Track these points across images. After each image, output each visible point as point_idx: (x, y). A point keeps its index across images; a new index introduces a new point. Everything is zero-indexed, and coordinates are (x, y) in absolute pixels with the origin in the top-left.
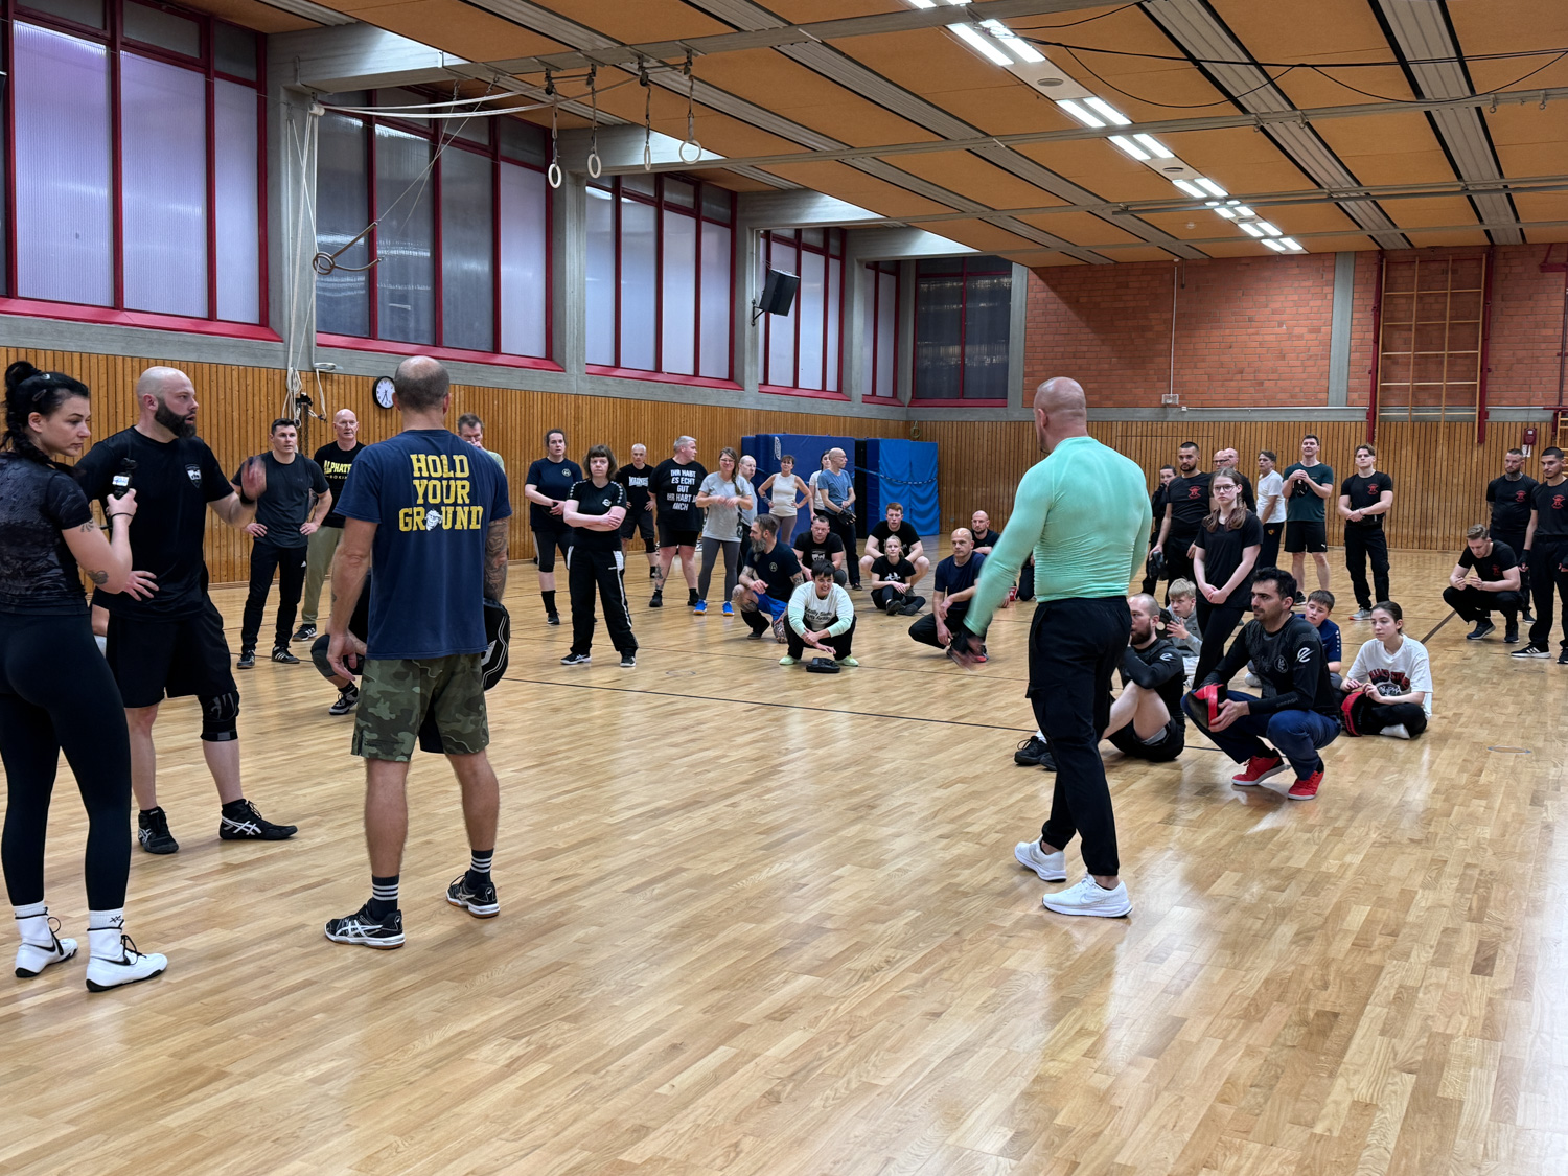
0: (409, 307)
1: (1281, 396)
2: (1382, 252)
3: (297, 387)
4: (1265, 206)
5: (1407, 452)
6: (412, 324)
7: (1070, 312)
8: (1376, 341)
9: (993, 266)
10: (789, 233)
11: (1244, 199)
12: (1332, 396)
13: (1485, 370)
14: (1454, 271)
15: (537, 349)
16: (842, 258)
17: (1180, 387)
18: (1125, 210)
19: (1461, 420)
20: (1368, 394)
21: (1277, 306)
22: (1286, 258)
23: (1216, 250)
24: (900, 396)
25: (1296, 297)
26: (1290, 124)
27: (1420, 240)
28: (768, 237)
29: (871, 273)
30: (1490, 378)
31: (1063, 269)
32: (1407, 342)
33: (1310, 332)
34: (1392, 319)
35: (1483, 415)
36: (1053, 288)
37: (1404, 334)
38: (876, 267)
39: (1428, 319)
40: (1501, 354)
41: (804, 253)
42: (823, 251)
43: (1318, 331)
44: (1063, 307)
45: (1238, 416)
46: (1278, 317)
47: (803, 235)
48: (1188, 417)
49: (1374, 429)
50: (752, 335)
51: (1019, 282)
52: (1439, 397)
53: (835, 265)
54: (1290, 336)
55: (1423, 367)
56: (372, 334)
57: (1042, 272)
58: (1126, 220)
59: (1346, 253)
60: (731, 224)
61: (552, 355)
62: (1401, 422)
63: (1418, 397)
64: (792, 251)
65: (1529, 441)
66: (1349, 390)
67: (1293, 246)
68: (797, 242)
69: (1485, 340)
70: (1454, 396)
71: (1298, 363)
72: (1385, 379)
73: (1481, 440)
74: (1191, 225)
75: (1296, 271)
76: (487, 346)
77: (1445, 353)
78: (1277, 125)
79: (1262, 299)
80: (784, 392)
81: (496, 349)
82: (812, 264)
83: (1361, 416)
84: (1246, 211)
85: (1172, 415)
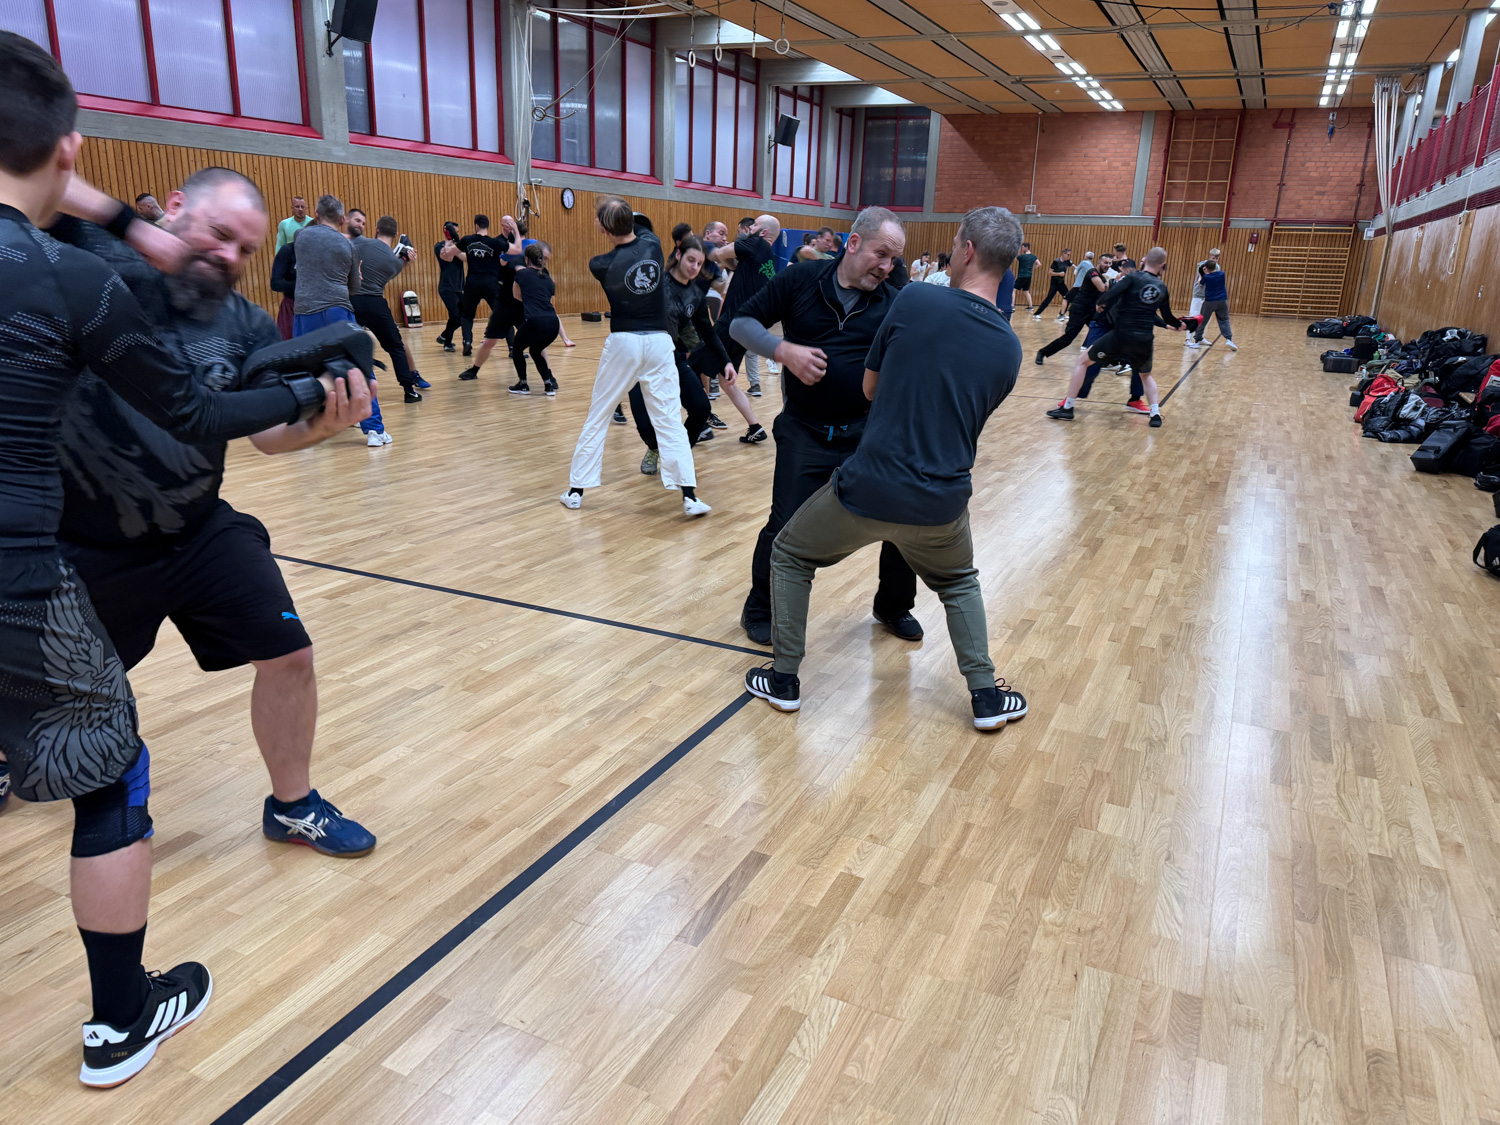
0: (576, 141)
1: (1102, 208)
2: (1173, 112)
3: (523, 196)
4: (1107, 81)
5: (1178, 248)
6: (578, 153)
7: (968, 147)
8: (1164, 173)
9: (919, 112)
10: (789, 88)
11: (1095, 77)
12: (1133, 209)
13: (1231, 193)
14: (1219, 127)
15: (646, 171)
16: (820, 105)
17: (1037, 200)
18: (1019, 81)
19: (1212, 227)
20: (1156, 209)
21: (1103, 146)
22: (1114, 113)
23: (1066, 107)
24: (852, 203)
25: (1115, 141)
26: (1140, 34)
27: (1199, 105)
28: (778, 90)
29: (838, 115)
30: (1234, 200)
31: (965, 116)
32: (1184, 174)
33: (1123, 165)
34: (1176, 158)
35: (1227, 223)
36: (958, 129)
37: (1183, 168)
38: (840, 111)
39: (1199, 158)
40: (1242, 183)
41: (799, 102)
42: (809, 100)
43: (1129, 165)
44: (964, 143)
45: (1072, 221)
46: (1103, 154)
47: (799, 89)
48: (1041, 221)
49: (1158, 231)
50: (767, 159)
51: (935, 122)
52: (1200, 211)
53: (816, 109)
54: (1110, 167)
55: (1193, 191)
56: (558, 160)
57: (951, 118)
58: (1018, 88)
59: (1150, 112)
60: (756, 82)
61: (654, 174)
62: (1175, 227)
63: (1187, 211)
64: (791, 100)
65: (1254, 241)
66: (1145, 205)
67: (1118, 106)
68: (795, 94)
69: (1233, 173)
70: (1211, 211)
71: (1113, 186)
72: (1167, 199)
73: (1224, 240)
74: (1058, 91)
75: (1117, 123)
76: (618, 167)
77: (1207, 182)
78: (1131, 34)
79: (1094, 141)
80: (784, 199)
81: (624, 169)
82: (803, 109)
83: (1150, 223)
84: (1095, 84)
85: (1031, 219)
